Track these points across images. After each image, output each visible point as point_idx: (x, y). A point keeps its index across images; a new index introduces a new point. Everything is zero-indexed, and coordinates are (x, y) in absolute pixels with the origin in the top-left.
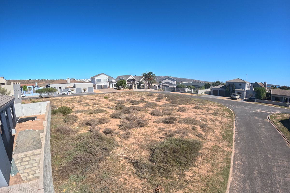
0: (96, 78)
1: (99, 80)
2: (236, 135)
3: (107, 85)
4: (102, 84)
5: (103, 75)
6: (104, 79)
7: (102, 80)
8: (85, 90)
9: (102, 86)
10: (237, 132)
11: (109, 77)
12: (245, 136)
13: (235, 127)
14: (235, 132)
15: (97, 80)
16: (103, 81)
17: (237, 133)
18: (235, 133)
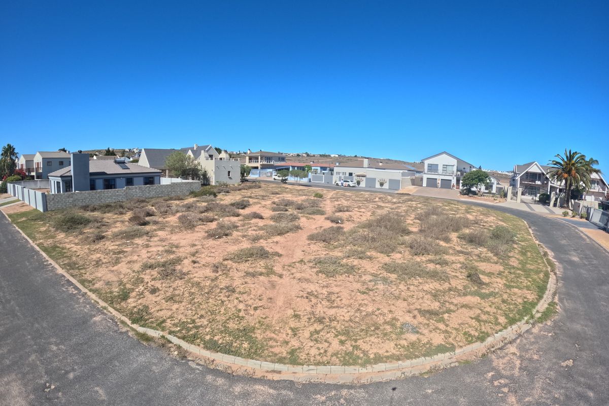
0: (427, 162)
1: (433, 168)
2: (43, 260)
3: (451, 180)
4: (439, 178)
5: (444, 155)
6: (445, 166)
7: (440, 168)
8: (382, 184)
9: (439, 182)
10: (46, 265)
11: (459, 161)
12: (28, 264)
13: (60, 271)
14: (49, 262)
15: (430, 166)
16: (445, 169)
17: (45, 263)
18: (47, 261)
